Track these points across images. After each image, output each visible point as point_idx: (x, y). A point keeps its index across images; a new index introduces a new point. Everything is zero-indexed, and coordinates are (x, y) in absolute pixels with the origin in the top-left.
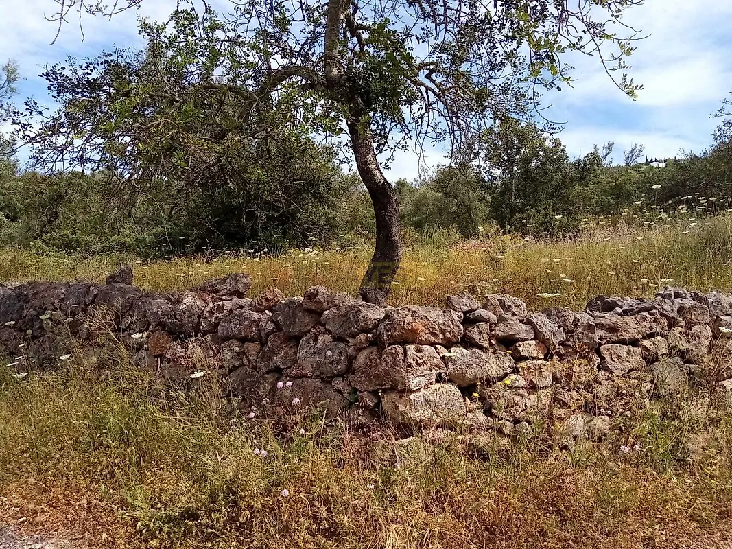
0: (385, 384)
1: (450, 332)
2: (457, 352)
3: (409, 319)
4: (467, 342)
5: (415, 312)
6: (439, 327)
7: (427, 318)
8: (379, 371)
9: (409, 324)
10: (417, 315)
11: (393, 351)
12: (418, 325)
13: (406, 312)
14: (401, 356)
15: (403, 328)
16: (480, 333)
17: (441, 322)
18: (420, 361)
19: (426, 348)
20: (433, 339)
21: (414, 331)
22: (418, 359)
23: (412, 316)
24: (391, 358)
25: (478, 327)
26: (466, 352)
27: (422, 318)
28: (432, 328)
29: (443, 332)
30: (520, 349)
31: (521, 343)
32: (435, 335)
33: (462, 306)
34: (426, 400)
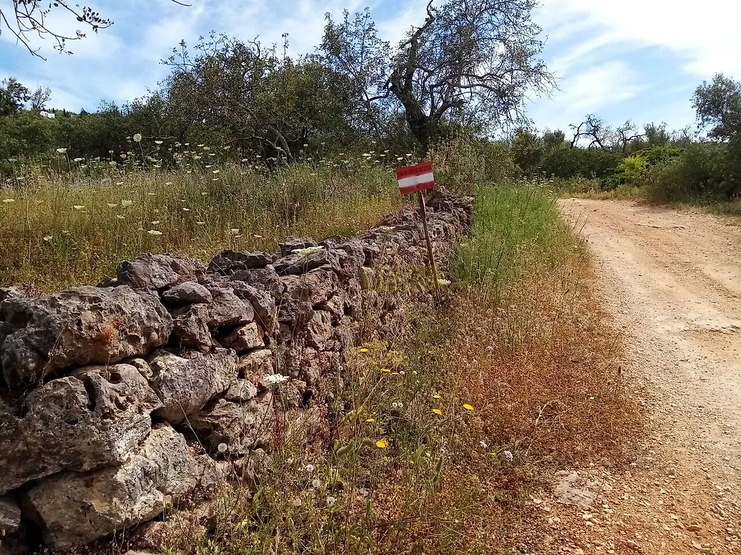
0: (44, 469)
1: (157, 331)
2: (171, 363)
3: (89, 316)
4: (179, 343)
5: (97, 299)
6: (141, 322)
7: (120, 309)
8: (27, 444)
9: (90, 328)
10: (103, 305)
11: (62, 392)
12: (107, 325)
13: (76, 302)
14: (83, 399)
15: (80, 338)
16: (197, 324)
17: (143, 314)
18: (122, 399)
19: (124, 369)
20: (131, 349)
21: (102, 340)
22: (118, 395)
23: (93, 309)
24: (56, 408)
25: (195, 312)
26: (184, 361)
27: (112, 312)
28: (131, 327)
29: (147, 332)
30: (246, 338)
31: (242, 329)
32: (133, 340)
33: (153, 279)
34: (146, 474)
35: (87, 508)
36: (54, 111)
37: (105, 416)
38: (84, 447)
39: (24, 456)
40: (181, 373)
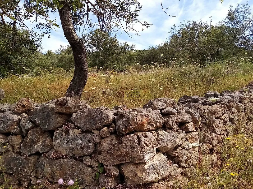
0: (125, 160)
1: (159, 123)
2: (163, 133)
3: (139, 117)
4: (166, 127)
5: (142, 112)
6: (154, 120)
7: (148, 115)
8: (121, 152)
9: (139, 121)
10: (143, 114)
11: (131, 138)
12: (144, 120)
13: (136, 113)
14: (137, 142)
15: (136, 123)
16: (172, 121)
17: (155, 117)
18: (147, 143)
19: (149, 134)
20: (151, 128)
21: (143, 124)
22: (146, 142)
23: (140, 115)
24: (129, 143)
25: (171, 118)
26: (167, 133)
27: (146, 116)
28: (151, 121)
29: (156, 123)
30: (189, 127)
31: (188, 124)
32: (152, 125)
33: (159, 106)
34: (154, 168)
35: (136, 174)
36: (136, 50)
37: (142, 148)
38: (136, 156)
39: (120, 156)
40: (166, 137)
